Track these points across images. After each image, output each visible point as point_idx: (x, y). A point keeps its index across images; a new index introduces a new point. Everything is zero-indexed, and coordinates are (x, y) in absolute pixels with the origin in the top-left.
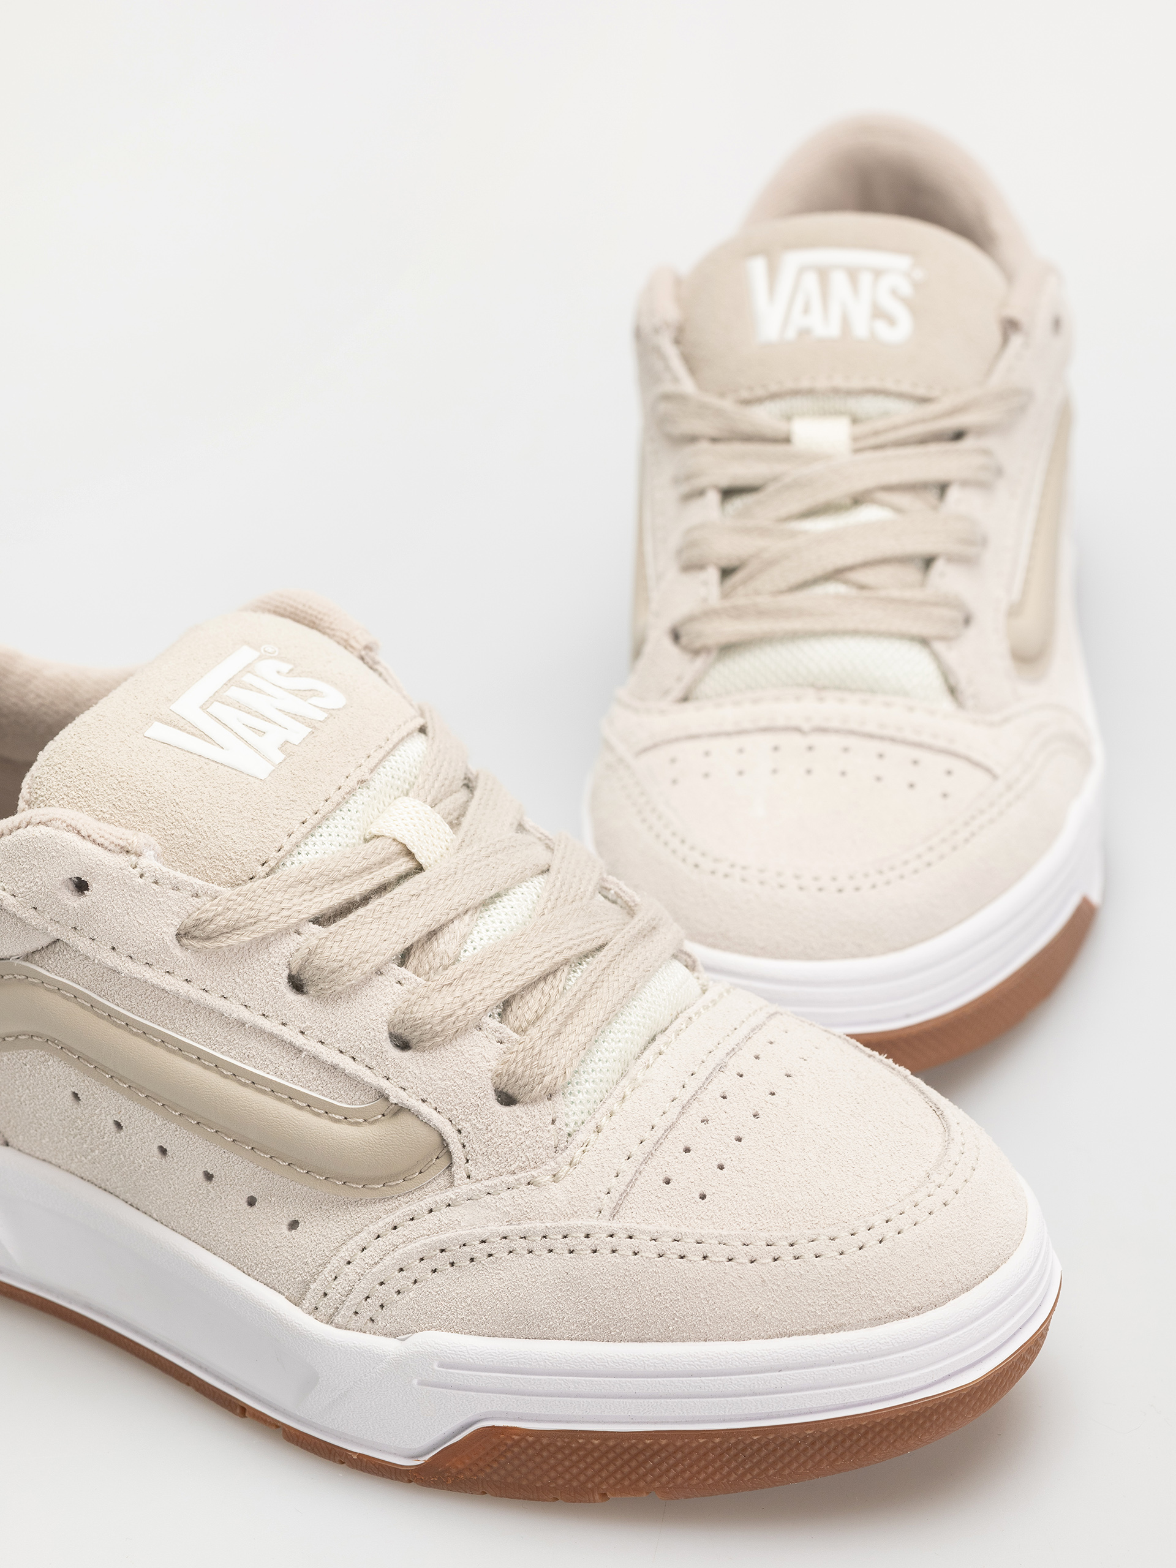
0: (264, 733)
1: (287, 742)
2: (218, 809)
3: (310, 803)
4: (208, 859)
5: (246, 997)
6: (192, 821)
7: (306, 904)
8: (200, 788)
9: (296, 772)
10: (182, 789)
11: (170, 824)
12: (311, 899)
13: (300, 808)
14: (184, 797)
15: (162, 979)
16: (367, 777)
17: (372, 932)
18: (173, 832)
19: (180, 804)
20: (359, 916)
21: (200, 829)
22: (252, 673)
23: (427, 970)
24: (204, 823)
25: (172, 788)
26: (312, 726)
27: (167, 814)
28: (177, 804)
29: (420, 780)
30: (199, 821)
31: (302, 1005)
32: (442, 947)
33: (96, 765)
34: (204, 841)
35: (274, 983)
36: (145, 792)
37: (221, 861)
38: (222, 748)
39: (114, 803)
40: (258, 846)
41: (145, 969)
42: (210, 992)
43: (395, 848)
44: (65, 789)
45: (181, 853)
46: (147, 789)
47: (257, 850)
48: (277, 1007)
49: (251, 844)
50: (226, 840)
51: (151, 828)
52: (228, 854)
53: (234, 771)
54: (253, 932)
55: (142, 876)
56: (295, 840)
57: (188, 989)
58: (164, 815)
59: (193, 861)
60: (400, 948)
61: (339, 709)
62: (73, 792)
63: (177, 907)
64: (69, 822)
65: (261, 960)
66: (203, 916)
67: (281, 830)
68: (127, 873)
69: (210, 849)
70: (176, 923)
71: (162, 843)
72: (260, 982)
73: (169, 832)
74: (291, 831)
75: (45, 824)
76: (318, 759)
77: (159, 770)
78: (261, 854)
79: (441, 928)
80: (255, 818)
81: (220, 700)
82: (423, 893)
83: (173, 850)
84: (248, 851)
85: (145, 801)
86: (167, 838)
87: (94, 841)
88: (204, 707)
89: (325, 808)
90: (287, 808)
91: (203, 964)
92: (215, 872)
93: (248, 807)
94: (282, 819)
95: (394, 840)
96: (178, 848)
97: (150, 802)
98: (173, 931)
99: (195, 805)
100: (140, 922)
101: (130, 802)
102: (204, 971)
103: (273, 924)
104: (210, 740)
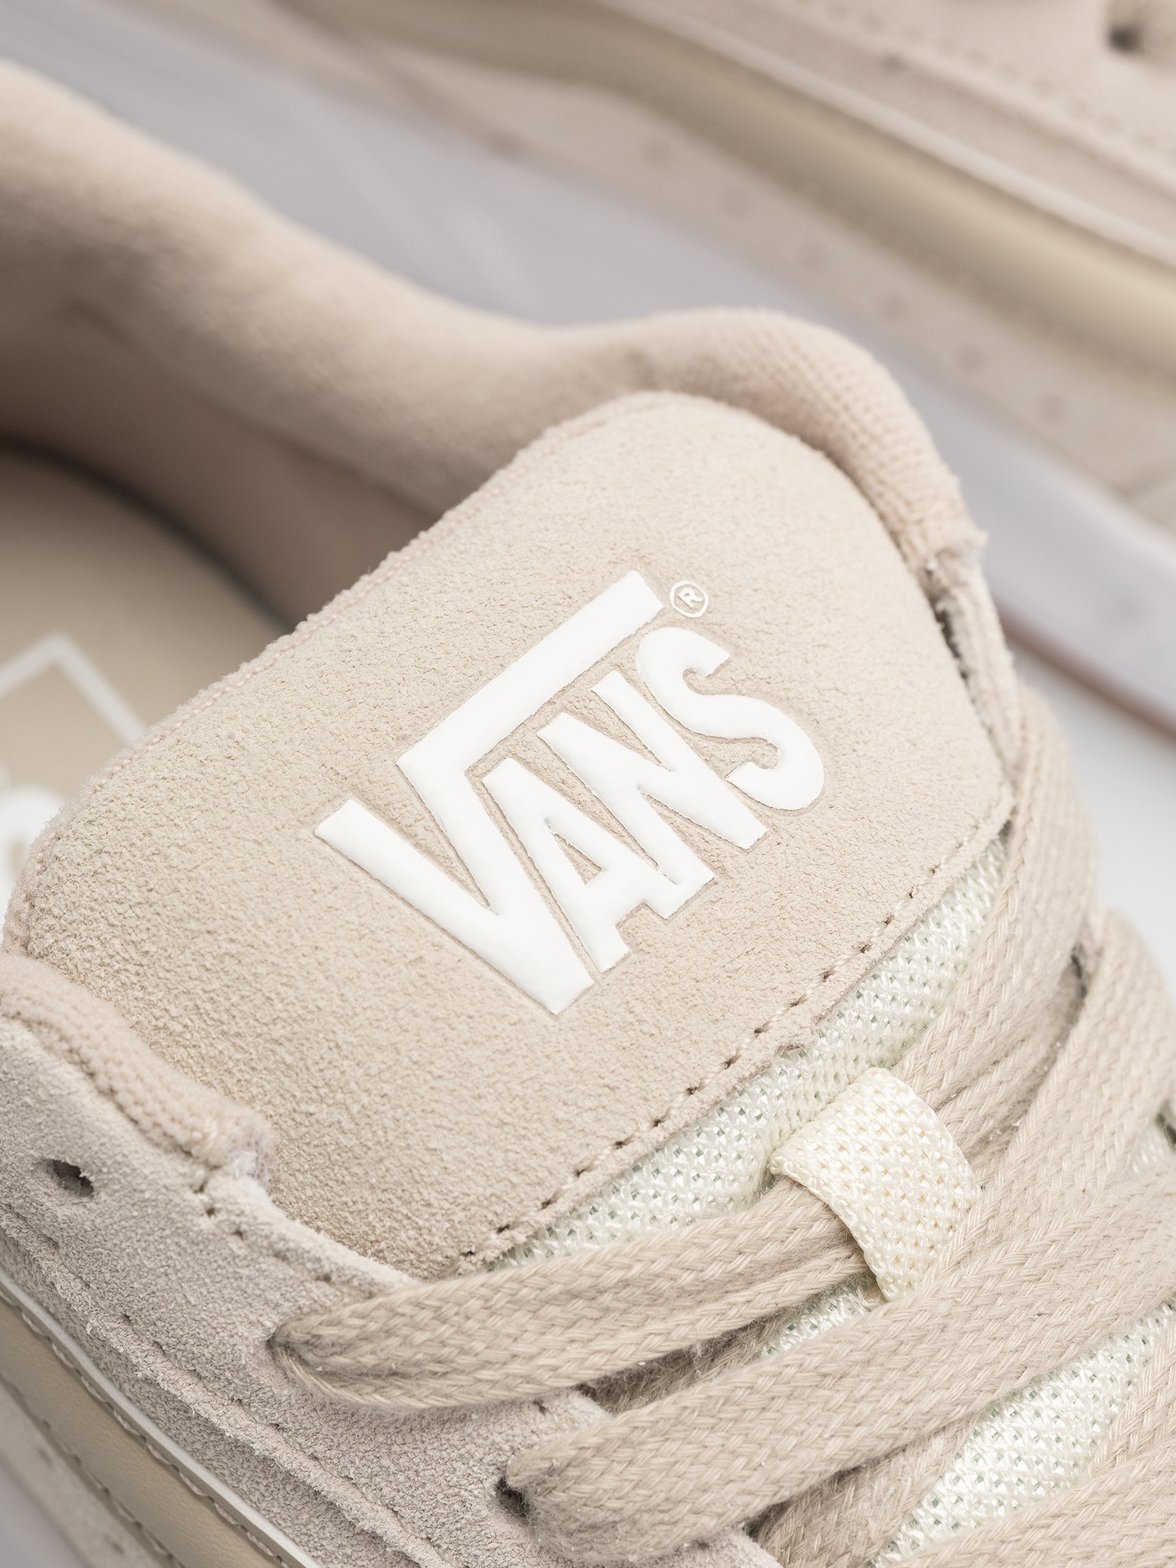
0: (600, 869)
1: (645, 905)
2: (429, 1077)
3: (649, 1097)
4: (378, 1191)
5: (397, 1497)
6: (364, 1095)
7: (574, 1351)
8: (401, 1014)
9: (638, 1008)
10: (359, 1010)
11: (310, 1089)
12: (590, 1340)
13: (622, 1108)
14: (358, 1032)
15: (221, 1412)
16: (805, 1039)
17: (707, 1455)
18: (312, 1109)
19: (344, 1047)
20: (686, 1408)
21: (375, 1117)
22: (624, 672)
23: (816, 1550)
24: (388, 1106)
25: (337, 1001)
26: (716, 864)
27: (310, 1062)
28: (337, 1046)
29: (944, 1021)
30: (378, 1099)
31: (516, 1548)
32: (863, 1506)
33: (184, 891)
34: (378, 1147)
35: (463, 1492)
36: (273, 996)
37: (407, 1203)
38: (486, 900)
39: (199, 1002)
40: (498, 1188)
41: (189, 1381)
42: (323, 1463)
43: (822, 1228)
44: (103, 926)
45: (320, 1160)
46: (281, 989)
47: (493, 1199)
48: (462, 1538)
49: (481, 1180)
50: (427, 1159)
51: (267, 1087)
52: (425, 1193)
53: (495, 977)
54: (436, 1392)
55: (211, 1212)
56: (587, 1190)
57: (275, 1445)
58: (301, 1064)
59: (343, 1183)
60: (758, 1505)
61: (799, 812)
62: (116, 941)
63: (278, 1293)
64: (76, 1044)
65: (444, 1441)
66: (329, 1333)
67: (562, 1159)
68: (177, 1200)
69: (387, 1170)
70: (268, 1324)
71: (284, 1126)
72: (435, 1482)
73: (303, 1107)
74: (586, 1164)
75: (28, 1024)
76: (701, 975)
77: (321, 944)
78: (499, 1210)
79: (874, 1463)
80: (508, 1119)
81: (522, 755)
82: (855, 1371)
83: (305, 1148)
84: (472, 1198)
85: (268, 1019)
86: (298, 1118)
87: (121, 1108)
88: (476, 773)
89: (683, 1109)
90: (589, 1104)
91: (315, 1410)
92: (388, 1223)
93: (500, 1087)
94: (572, 1132)
95: (827, 1208)
96: (316, 1146)
97: (280, 1024)
98: (259, 1335)
99: (378, 1056)
100: (192, 1300)
101: (235, 1012)
102: (316, 1423)
103: (483, 1387)
104: (465, 877)
